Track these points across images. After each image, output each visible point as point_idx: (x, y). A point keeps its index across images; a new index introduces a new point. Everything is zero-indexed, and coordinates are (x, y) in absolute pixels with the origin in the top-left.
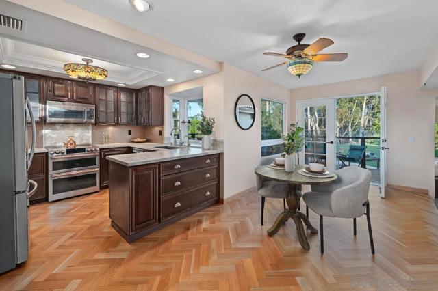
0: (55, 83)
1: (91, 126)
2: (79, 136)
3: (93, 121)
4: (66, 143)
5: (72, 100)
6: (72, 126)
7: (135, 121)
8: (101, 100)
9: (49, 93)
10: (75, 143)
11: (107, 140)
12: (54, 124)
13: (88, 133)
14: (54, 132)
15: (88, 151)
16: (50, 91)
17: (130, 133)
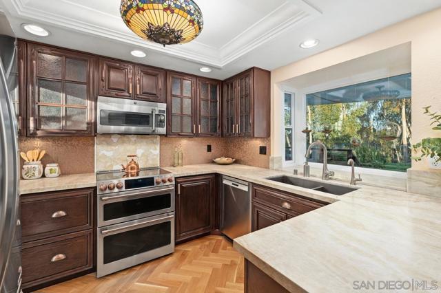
0: (110, 68)
1: (158, 138)
2: (143, 155)
3: (163, 130)
4: (125, 166)
5: (135, 97)
6: (133, 138)
7: (219, 131)
8: (174, 96)
9: (102, 82)
10: (138, 166)
11: (180, 161)
12: (108, 135)
13: (156, 149)
14: (109, 148)
15: (158, 183)
16: (102, 80)
17: (209, 149)
